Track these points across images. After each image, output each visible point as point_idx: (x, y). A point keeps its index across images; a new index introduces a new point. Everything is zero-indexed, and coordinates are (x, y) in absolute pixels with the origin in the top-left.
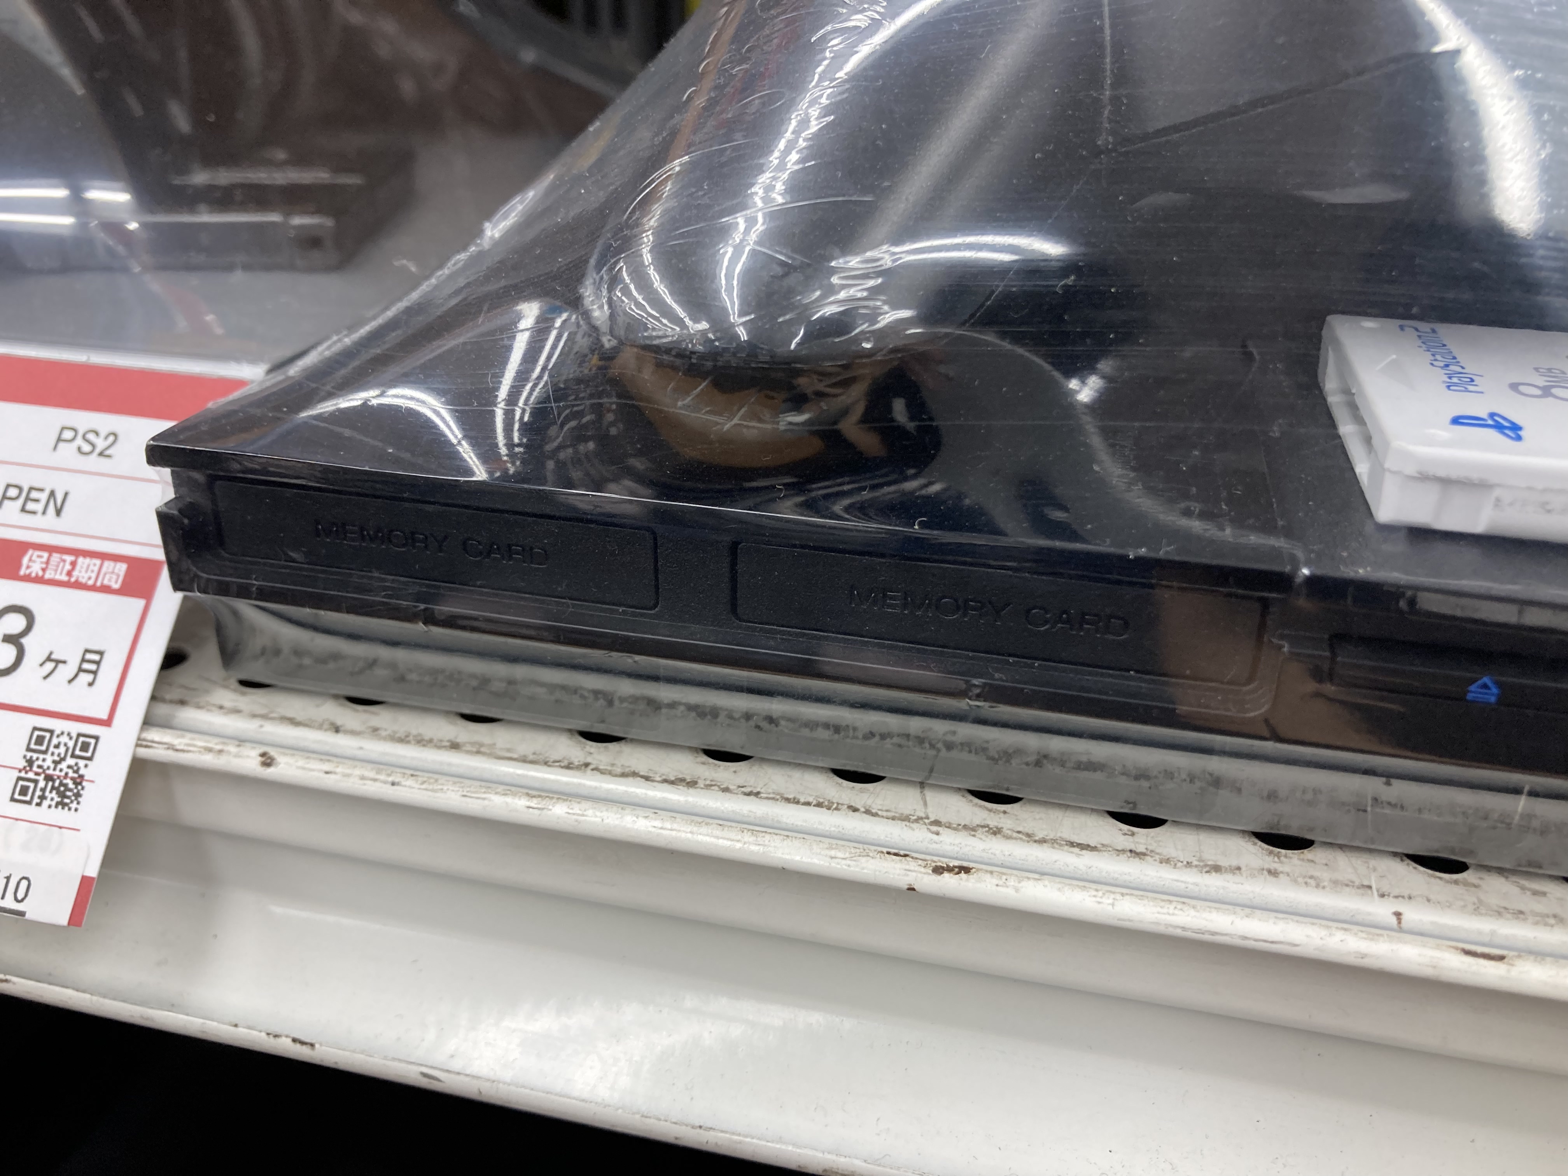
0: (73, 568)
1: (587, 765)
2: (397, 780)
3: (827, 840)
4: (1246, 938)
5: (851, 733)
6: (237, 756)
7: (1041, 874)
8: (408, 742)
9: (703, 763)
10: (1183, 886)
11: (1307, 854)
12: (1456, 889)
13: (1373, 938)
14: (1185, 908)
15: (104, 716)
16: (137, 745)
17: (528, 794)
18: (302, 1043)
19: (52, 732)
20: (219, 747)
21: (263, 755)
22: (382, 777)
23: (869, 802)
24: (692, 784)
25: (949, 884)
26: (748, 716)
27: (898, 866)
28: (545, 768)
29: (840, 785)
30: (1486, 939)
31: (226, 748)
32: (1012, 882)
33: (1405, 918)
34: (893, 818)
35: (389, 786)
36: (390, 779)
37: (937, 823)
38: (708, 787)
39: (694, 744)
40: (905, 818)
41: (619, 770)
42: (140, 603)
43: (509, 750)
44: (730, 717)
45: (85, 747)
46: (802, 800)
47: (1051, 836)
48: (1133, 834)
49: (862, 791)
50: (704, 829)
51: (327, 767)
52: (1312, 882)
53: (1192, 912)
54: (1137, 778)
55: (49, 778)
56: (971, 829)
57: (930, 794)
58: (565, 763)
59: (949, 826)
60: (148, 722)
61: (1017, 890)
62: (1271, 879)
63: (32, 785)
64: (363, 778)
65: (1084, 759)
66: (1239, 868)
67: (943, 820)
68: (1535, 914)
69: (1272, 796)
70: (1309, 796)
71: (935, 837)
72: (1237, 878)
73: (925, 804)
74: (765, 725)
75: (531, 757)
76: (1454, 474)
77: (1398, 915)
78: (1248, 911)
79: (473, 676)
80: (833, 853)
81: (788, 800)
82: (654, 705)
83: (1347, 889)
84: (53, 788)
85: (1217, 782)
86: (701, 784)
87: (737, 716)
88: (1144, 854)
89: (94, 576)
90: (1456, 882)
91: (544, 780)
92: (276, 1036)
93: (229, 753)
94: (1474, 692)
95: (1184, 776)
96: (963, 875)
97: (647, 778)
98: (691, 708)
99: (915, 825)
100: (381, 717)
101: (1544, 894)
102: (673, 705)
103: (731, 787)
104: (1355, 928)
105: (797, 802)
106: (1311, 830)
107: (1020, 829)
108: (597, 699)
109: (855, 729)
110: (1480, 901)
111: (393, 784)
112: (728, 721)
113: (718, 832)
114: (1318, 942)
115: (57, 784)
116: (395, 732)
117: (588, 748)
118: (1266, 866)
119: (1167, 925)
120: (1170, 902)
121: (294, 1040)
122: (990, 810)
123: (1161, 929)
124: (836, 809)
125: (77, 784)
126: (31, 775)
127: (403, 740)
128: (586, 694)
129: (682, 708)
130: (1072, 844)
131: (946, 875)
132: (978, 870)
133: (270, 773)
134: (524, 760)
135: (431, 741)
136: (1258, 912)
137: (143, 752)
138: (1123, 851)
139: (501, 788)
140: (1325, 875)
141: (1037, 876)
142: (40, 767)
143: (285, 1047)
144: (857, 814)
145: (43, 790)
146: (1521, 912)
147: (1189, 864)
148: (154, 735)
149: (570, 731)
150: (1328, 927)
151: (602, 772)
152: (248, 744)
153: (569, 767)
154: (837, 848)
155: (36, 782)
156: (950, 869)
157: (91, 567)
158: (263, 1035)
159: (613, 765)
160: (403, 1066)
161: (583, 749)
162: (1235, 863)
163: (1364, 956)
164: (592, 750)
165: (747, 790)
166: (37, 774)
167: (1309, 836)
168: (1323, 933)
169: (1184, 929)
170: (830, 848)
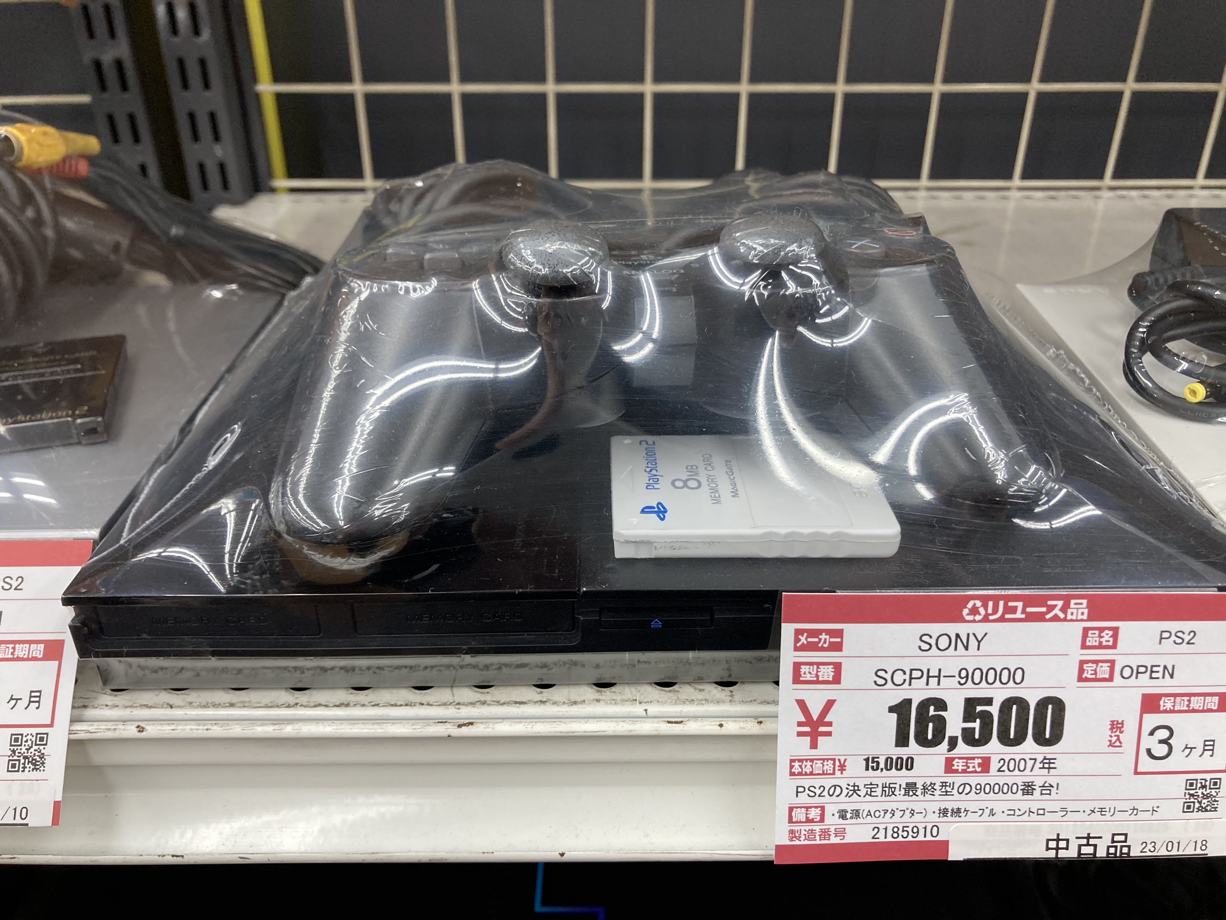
0: (14, 651)
1: (297, 704)
2: (209, 727)
3: (411, 721)
4: (586, 732)
5: (417, 669)
6: (124, 730)
7: (503, 719)
8: (209, 707)
9: (351, 694)
10: (561, 713)
11: (613, 689)
12: (671, 694)
13: (634, 723)
14: (561, 723)
15: (49, 723)
16: (69, 734)
17: (273, 724)
18: (177, 856)
19: (22, 735)
20: (114, 727)
21: (138, 727)
22: (201, 727)
23: (429, 699)
24: (347, 705)
25: (465, 731)
26: (369, 668)
27: (443, 727)
28: (278, 709)
29: (415, 693)
30: (678, 715)
31: (117, 727)
32: (491, 725)
33: (648, 711)
34: (439, 705)
35: (206, 731)
36: (205, 727)
37: (459, 704)
38: (355, 705)
39: (346, 686)
40: (444, 704)
41: (313, 704)
42: (57, 662)
43: (258, 703)
44: (361, 669)
45: (42, 739)
46: (399, 704)
47: (508, 700)
48: (542, 693)
49: (425, 694)
50: (356, 726)
51: (173, 727)
52: (613, 702)
53: (564, 725)
54: (542, 667)
55: (25, 758)
56: (473, 704)
57: (455, 690)
58: (286, 705)
59: (464, 704)
60: (73, 721)
61: (493, 729)
62: (597, 703)
63: (17, 763)
64: (191, 729)
65: (520, 663)
66: (584, 701)
67: (461, 702)
68: (698, 700)
69: (597, 666)
70: (612, 664)
71: (458, 711)
72: (584, 706)
73: (453, 695)
74: (378, 671)
75: (270, 705)
76: (638, 540)
77: (646, 710)
78: (586, 720)
79: (234, 669)
80: (414, 727)
81: (392, 705)
82: (324, 670)
83: (627, 703)
84: (29, 762)
85: (575, 664)
86: (352, 704)
87: (364, 668)
88: (546, 702)
89: (27, 653)
90: (670, 691)
91: (278, 715)
92: (163, 856)
93: (120, 729)
94: (653, 625)
95: (561, 663)
96: (470, 726)
97: (326, 706)
98: (342, 668)
99: (449, 707)
100: (192, 696)
101: (703, 690)
102: (333, 668)
103: (366, 703)
104: (628, 720)
105: (396, 705)
106: (614, 678)
107: (494, 699)
108: (296, 671)
109: (419, 666)
110: (678, 698)
111: (207, 730)
112: (360, 672)
113: (362, 726)
114: (613, 729)
115: (30, 759)
116: (201, 703)
117: (296, 696)
118: (596, 698)
119: (555, 732)
120: (555, 722)
121: (173, 856)
122: (482, 693)
123: (552, 734)
124: (414, 705)
125: (41, 758)
126: (15, 758)
127: (206, 706)
128: (290, 669)
129: (337, 669)
130: (516, 703)
131: (463, 728)
132: (477, 723)
133: (143, 735)
134: (267, 707)
135: (220, 704)
136: (590, 720)
137: (73, 737)
138: (537, 702)
139: (259, 723)
140: (618, 697)
141: (501, 721)
142: (19, 753)
143: (169, 860)
144: (423, 706)
145: (24, 764)
146: (693, 700)
147: (564, 703)
148: (77, 727)
149: (286, 688)
150: (617, 722)
151: (305, 706)
152: (128, 723)
153: (289, 706)
154: (416, 724)
155: (19, 761)
156: (464, 725)
157: (24, 649)
158: (157, 857)
159: (309, 702)
160: (230, 855)
161: (293, 696)
162: (582, 699)
163: (631, 731)
164: (298, 696)
165: (373, 704)
166: (20, 757)
167: (613, 682)
168: (615, 724)
169: (561, 732)
170: (413, 725)
